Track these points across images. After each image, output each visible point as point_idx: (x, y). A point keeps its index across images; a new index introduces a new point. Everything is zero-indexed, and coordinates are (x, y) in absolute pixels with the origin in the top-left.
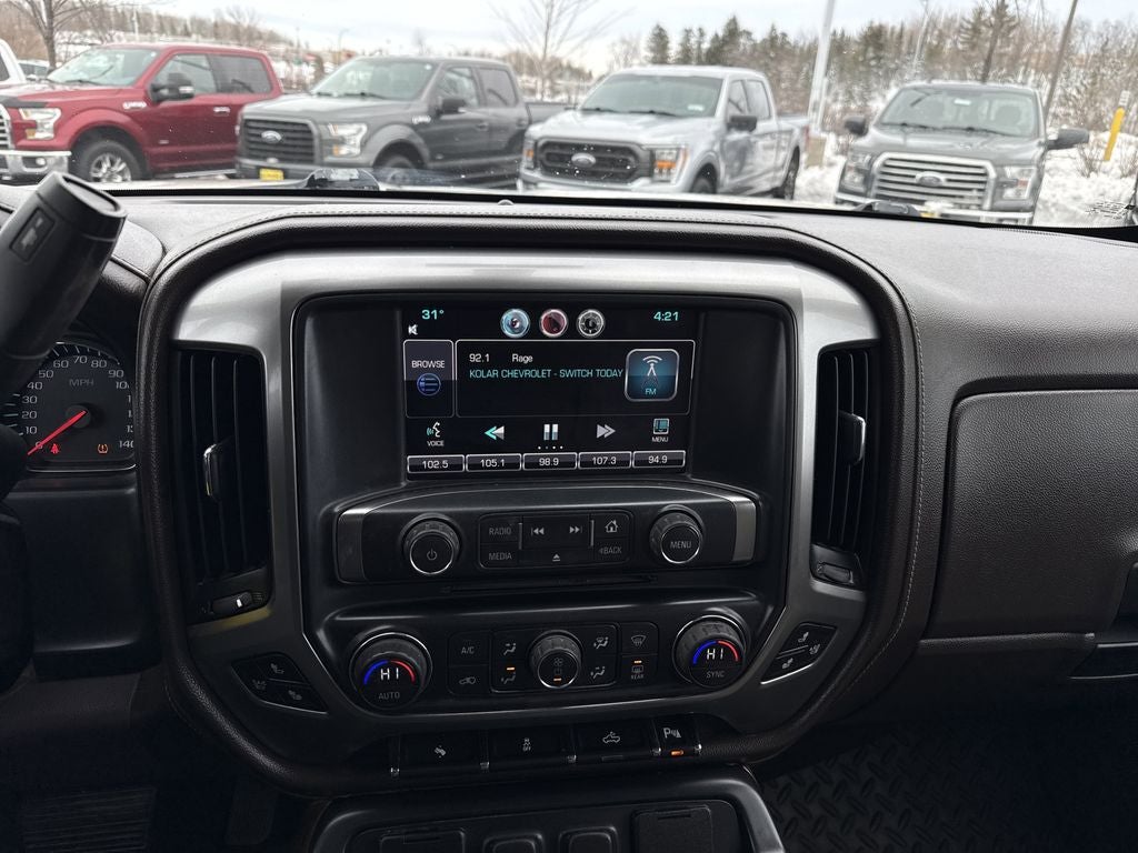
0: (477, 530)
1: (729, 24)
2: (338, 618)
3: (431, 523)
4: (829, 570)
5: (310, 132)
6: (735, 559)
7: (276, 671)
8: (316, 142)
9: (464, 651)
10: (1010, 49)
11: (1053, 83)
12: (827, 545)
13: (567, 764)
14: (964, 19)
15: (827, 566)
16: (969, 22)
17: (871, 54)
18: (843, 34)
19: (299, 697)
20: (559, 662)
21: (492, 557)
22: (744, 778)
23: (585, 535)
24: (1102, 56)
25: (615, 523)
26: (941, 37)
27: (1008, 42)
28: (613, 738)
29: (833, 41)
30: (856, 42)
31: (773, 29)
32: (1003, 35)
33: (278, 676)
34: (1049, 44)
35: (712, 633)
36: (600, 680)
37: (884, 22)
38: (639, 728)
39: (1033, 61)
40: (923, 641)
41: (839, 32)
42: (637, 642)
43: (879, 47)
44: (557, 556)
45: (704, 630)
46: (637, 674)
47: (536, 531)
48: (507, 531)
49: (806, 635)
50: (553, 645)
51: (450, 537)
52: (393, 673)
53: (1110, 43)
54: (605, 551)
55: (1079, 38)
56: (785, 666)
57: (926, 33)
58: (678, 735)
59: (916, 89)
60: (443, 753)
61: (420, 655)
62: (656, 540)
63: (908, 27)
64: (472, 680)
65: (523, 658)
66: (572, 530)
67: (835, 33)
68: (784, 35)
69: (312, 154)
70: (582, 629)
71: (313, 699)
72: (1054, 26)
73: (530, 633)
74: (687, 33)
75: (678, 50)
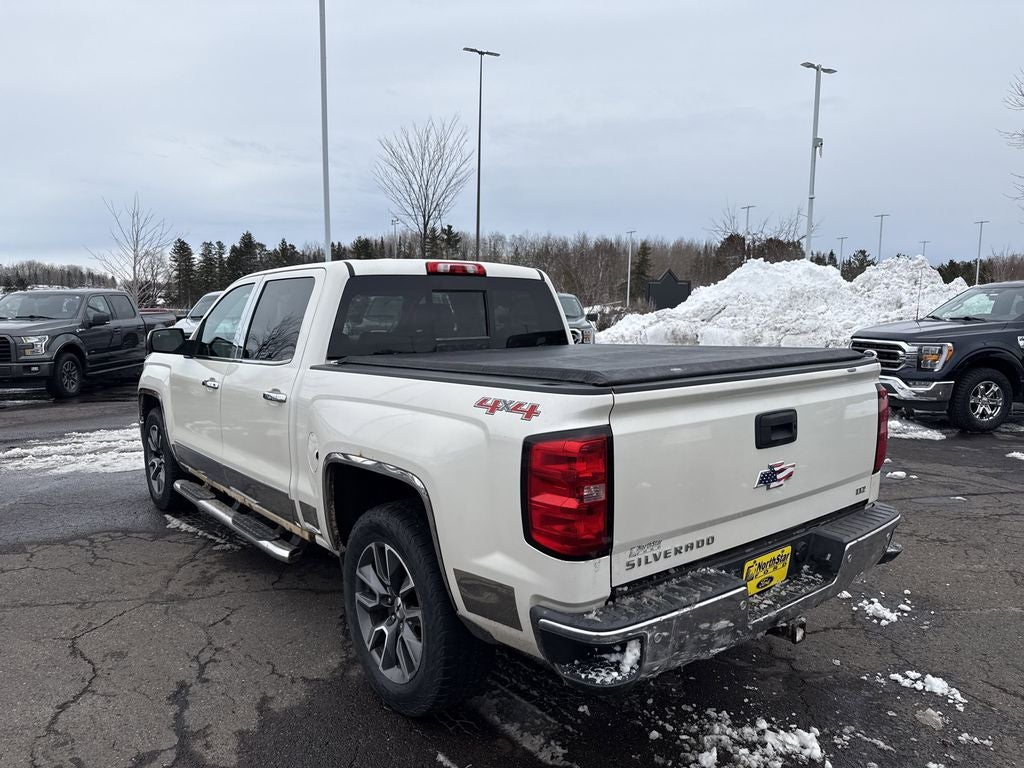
1: (244, 238)
5: (8, 342)
8: (12, 348)
18: (339, 246)
24: (516, 258)
29: (333, 251)
30: (350, 251)
31: (284, 242)
41: (336, 244)
53: (519, 250)
55: (501, 247)
57: (400, 245)
68: (293, 247)
69: (10, 356)
72: (483, 240)
74: (208, 246)
75: (201, 259)
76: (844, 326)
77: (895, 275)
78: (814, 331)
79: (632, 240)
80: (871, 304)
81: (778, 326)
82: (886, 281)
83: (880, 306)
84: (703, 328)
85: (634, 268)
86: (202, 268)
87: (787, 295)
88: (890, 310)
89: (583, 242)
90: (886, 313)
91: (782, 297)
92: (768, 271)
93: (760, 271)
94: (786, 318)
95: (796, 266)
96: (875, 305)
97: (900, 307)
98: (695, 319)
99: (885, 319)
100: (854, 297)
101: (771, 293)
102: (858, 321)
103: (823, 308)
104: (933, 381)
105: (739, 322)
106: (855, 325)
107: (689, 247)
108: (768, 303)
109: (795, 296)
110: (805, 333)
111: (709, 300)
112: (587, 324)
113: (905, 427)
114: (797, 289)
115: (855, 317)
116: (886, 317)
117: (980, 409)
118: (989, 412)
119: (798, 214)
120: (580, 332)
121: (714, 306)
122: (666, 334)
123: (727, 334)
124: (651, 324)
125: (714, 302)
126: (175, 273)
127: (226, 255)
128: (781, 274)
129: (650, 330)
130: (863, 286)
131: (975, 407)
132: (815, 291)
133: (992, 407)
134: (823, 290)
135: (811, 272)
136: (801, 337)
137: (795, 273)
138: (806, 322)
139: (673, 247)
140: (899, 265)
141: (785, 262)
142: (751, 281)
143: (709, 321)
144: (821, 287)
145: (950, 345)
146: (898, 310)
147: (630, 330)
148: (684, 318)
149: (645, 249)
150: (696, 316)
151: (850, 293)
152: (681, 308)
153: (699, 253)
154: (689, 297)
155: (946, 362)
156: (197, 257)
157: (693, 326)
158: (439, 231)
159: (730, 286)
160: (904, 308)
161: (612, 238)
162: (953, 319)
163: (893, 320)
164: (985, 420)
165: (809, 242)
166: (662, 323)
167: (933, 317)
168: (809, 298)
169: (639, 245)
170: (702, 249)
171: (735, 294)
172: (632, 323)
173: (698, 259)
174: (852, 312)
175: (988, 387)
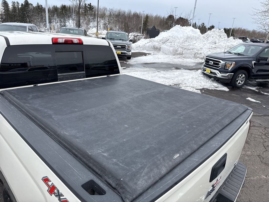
24: (110, 15)
30: (60, 9)
31: (38, 4)
41: (55, 6)
53: (111, 13)
55: (106, 11)
68: (41, 6)
72: (101, 9)
74: (14, 3)
75: (12, 7)
76: (200, 48)
77: (215, 34)
78: (192, 49)
79: (144, 13)
80: (208, 42)
81: (183, 47)
82: (213, 36)
83: (210, 43)
84: (162, 46)
85: (144, 22)
86: (12, 10)
87: (186, 37)
88: (213, 45)
89: (130, 13)
90: (212, 45)
91: (184, 38)
92: (181, 29)
93: (179, 29)
94: (185, 45)
95: (188, 28)
96: (209, 43)
97: (215, 44)
98: (160, 42)
99: (211, 47)
100: (204, 40)
101: (182, 36)
102: (204, 47)
103: (195, 42)
104: (228, 73)
105: (172, 45)
106: (203, 48)
107: (159, 17)
108: (180, 39)
109: (188, 38)
110: (190, 50)
111: (165, 37)
112: (129, 43)
113: (218, 86)
114: (189, 36)
115: (203, 45)
116: (212, 46)
117: (238, 82)
118: (241, 83)
119: (191, 12)
120: (127, 46)
121: (165, 39)
122: (152, 46)
123: (169, 48)
124: (148, 43)
125: (166, 37)
126: (3, 11)
127: (20, 7)
128: (184, 30)
129: (148, 45)
130: (206, 36)
131: (237, 81)
132: (193, 37)
133: (242, 81)
134: (196, 37)
135: (192, 30)
136: (189, 51)
137: (188, 30)
138: (191, 46)
139: (155, 17)
140: (217, 31)
141: (186, 27)
142: (176, 32)
143: (164, 43)
144: (195, 36)
145: (234, 62)
146: (215, 45)
147: (142, 44)
148: (157, 42)
149: (147, 17)
150: (160, 41)
151: (203, 38)
152: (157, 38)
153: (161, 19)
154: (159, 35)
155: (232, 68)
156: (10, 6)
157: (159, 44)
158: (87, 5)
159: (170, 33)
160: (216, 44)
161: (138, 12)
162: (235, 54)
163: (213, 48)
164: (239, 85)
165: (192, 21)
166: (151, 43)
167: (229, 52)
168: (192, 39)
169: (146, 15)
170: (162, 18)
171: (172, 35)
172: (142, 42)
173: (161, 21)
174: (203, 44)
175: (242, 76)
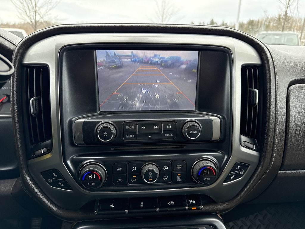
0: (122, 127)
1: (211, 21)
2: (74, 157)
3: (106, 124)
4: (247, 144)
6: (213, 139)
7: (55, 176)
9: (118, 169)
10: (289, 25)
11: (302, 33)
12: (246, 135)
13: (155, 211)
14: (275, 17)
15: (246, 143)
16: (277, 18)
17: (250, 27)
18: (242, 23)
19: (63, 185)
20: (151, 173)
21: (127, 136)
22: (218, 218)
23: (160, 129)
25: (170, 125)
26: (269, 22)
27: (288, 23)
28: (172, 203)
29: (240, 24)
32: (287, 21)
33: (55, 177)
34: (300, 23)
35: (205, 164)
36: (166, 181)
37: (253, 19)
38: (180, 199)
39: (296, 28)
40: (280, 172)
42: (179, 168)
43: (252, 25)
44: (150, 137)
45: (202, 163)
46: (179, 179)
47: (143, 128)
48: (132, 127)
49: (239, 167)
50: (149, 168)
51: (113, 128)
52: (93, 176)
54: (167, 135)
56: (232, 178)
57: (265, 22)
58: (194, 202)
59: (263, 34)
60: (113, 206)
61: (103, 170)
62: (185, 131)
63: (260, 20)
64: (121, 180)
65: (139, 173)
66: (155, 127)
67: (240, 23)
70: (160, 163)
71: (67, 186)
73: (141, 164)
